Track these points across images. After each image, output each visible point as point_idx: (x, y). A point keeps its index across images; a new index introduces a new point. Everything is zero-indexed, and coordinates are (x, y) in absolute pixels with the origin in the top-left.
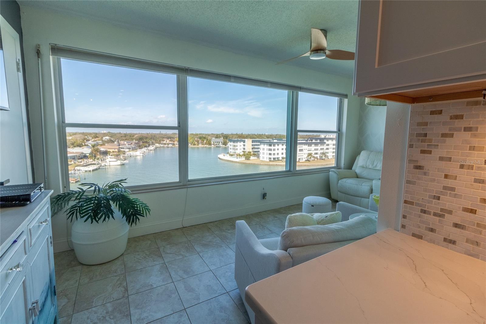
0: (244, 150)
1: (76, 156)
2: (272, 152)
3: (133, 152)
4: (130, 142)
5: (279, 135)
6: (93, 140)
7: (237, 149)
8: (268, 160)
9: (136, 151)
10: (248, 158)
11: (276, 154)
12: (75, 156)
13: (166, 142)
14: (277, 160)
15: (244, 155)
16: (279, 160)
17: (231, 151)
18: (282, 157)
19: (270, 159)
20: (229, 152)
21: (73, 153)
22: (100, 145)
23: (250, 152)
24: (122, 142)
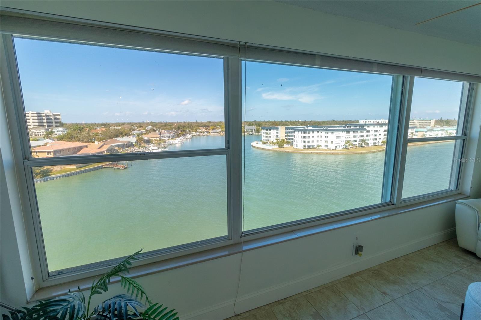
0: (277, 138)
1: (125, 144)
2: (307, 140)
3: (173, 141)
4: (170, 131)
5: (313, 121)
6: (138, 129)
7: (270, 137)
8: (302, 148)
9: (175, 140)
10: (281, 146)
11: (311, 142)
12: (123, 145)
13: (202, 130)
14: (311, 148)
15: (277, 143)
16: (314, 148)
17: (264, 139)
18: (317, 145)
19: (304, 147)
20: (262, 140)
21: (122, 142)
22: (144, 134)
23: (284, 140)
24: (163, 131)
